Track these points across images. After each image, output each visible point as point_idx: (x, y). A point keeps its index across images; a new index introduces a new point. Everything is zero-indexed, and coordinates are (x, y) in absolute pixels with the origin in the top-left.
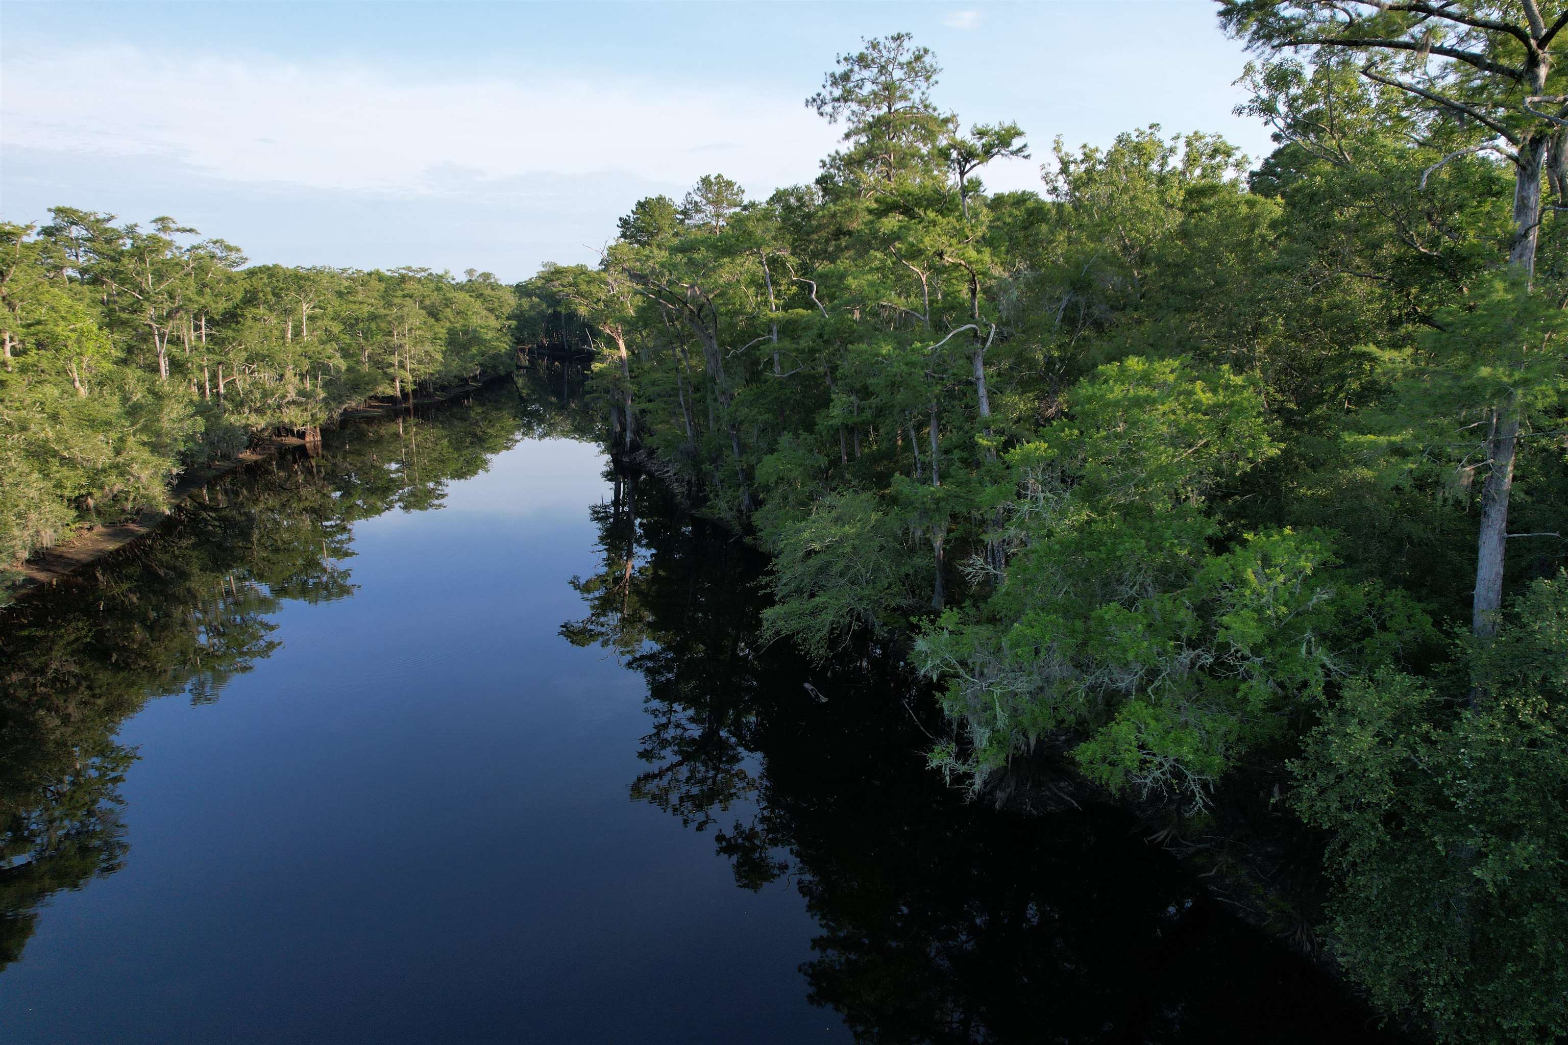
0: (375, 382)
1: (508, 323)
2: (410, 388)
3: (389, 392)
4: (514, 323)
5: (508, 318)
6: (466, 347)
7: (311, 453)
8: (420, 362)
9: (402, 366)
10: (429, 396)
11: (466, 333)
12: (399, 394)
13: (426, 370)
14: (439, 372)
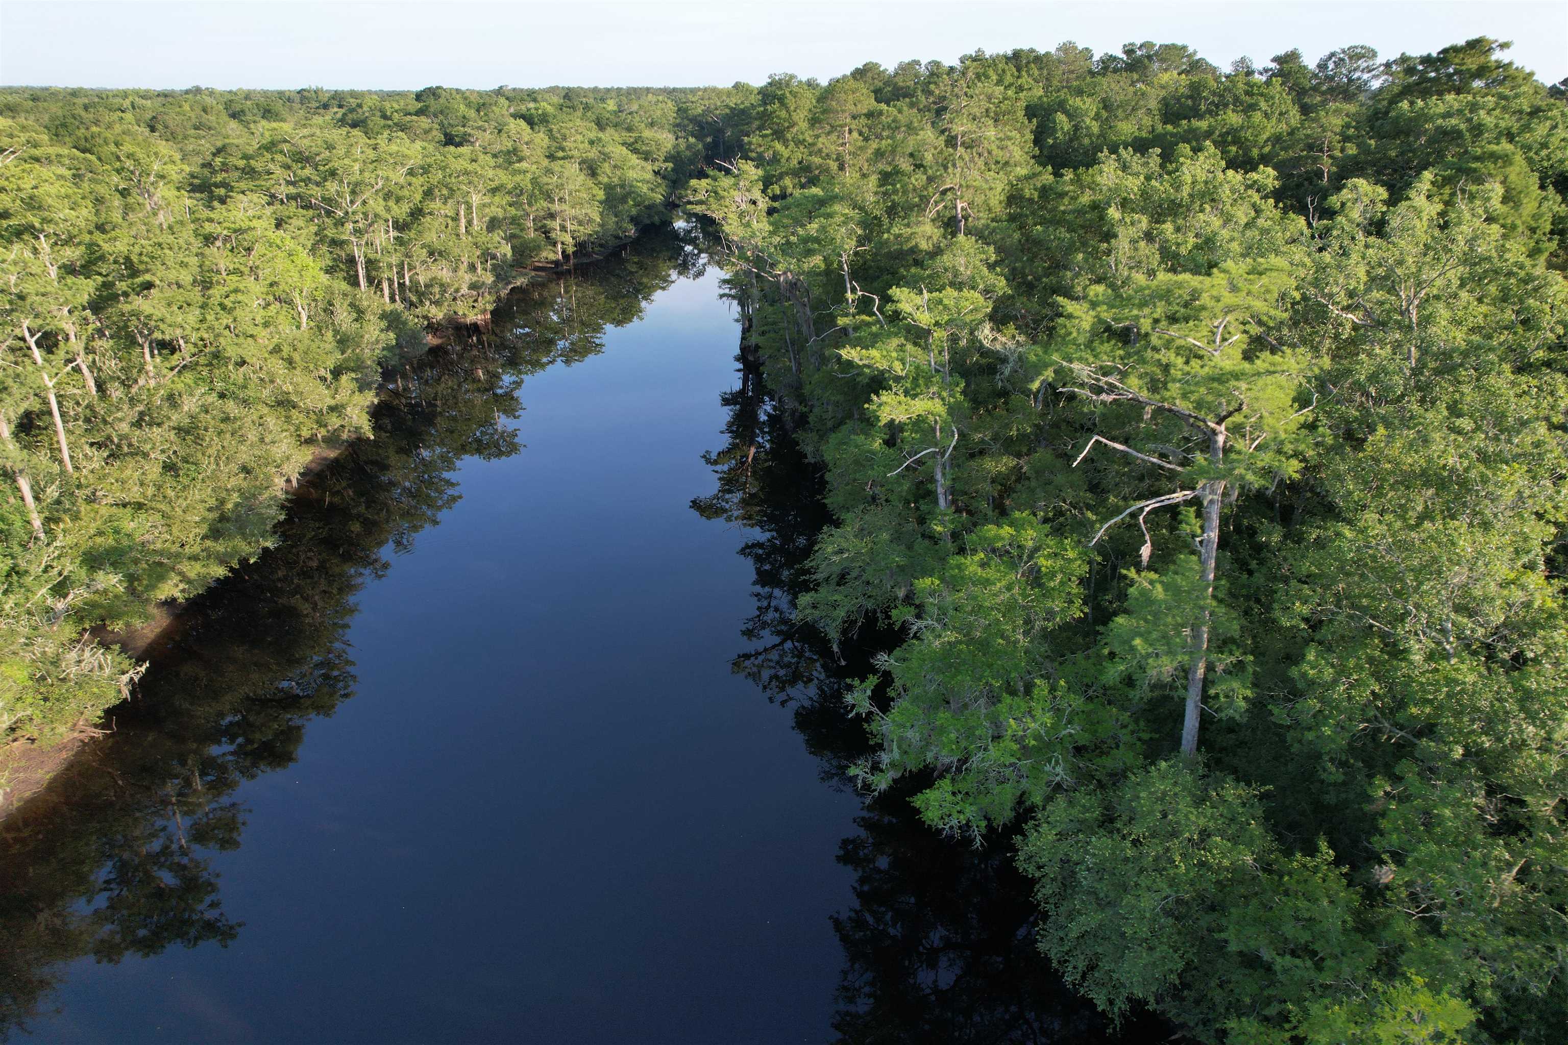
0: (538, 248)
1: (664, 166)
2: (571, 250)
3: (552, 257)
4: (670, 165)
5: (665, 161)
6: (624, 199)
7: (482, 329)
8: (580, 223)
9: (563, 228)
10: (588, 255)
11: (622, 186)
12: (560, 257)
13: (584, 231)
14: (596, 233)
